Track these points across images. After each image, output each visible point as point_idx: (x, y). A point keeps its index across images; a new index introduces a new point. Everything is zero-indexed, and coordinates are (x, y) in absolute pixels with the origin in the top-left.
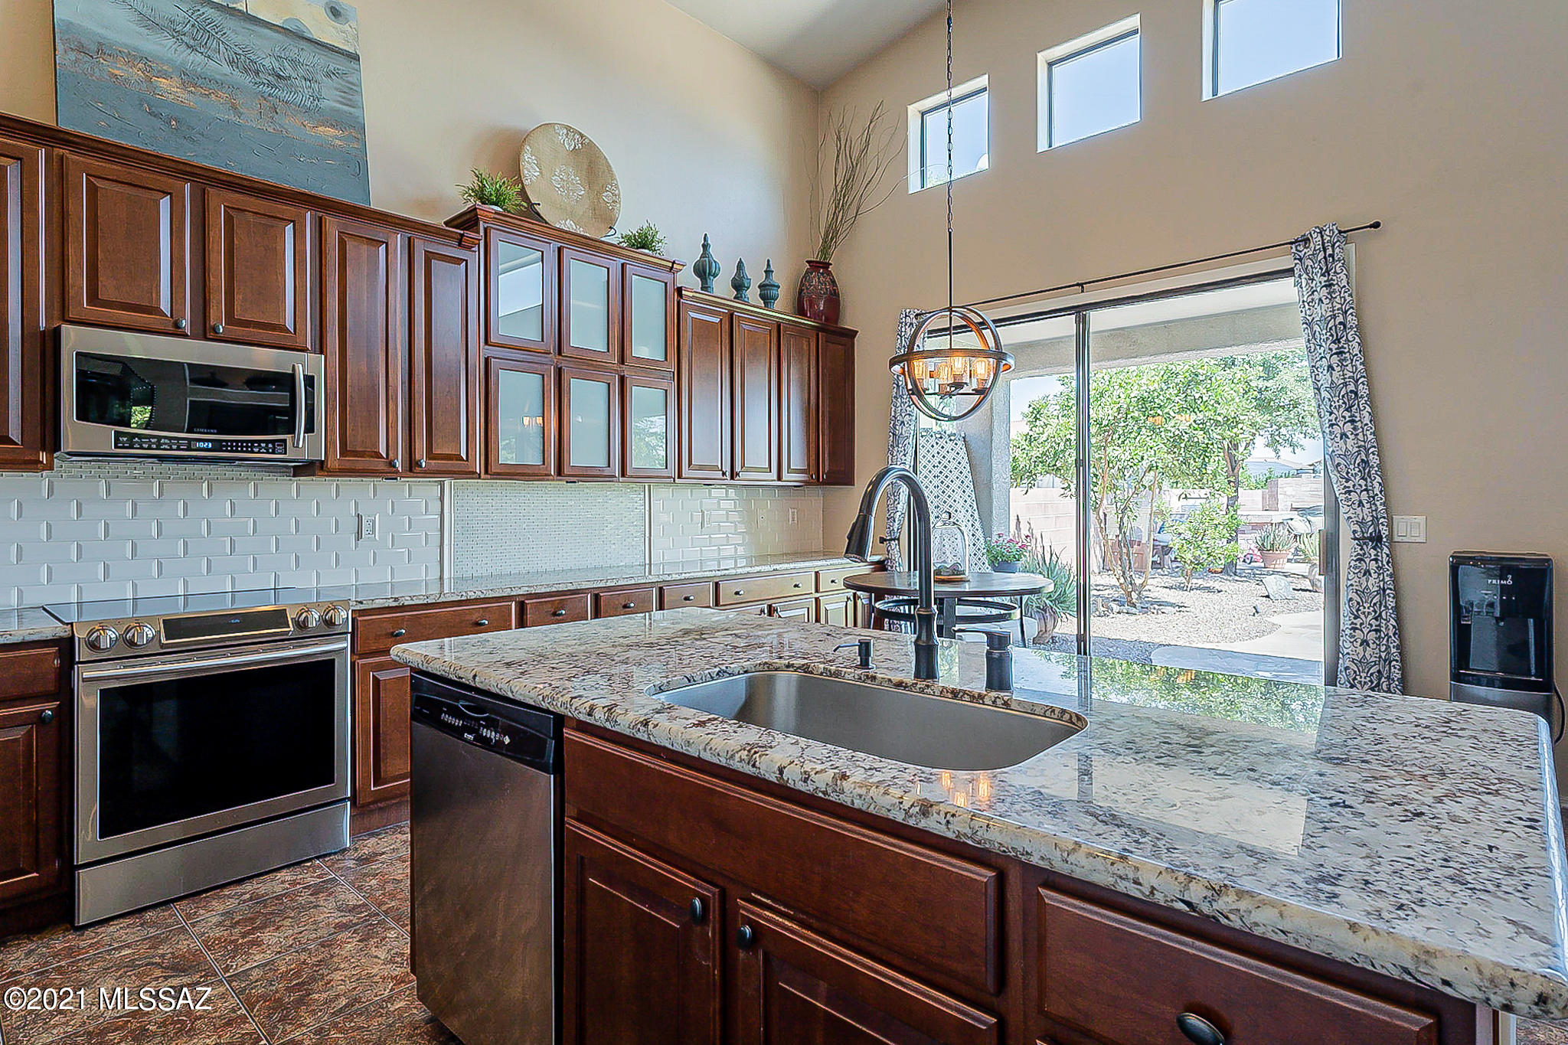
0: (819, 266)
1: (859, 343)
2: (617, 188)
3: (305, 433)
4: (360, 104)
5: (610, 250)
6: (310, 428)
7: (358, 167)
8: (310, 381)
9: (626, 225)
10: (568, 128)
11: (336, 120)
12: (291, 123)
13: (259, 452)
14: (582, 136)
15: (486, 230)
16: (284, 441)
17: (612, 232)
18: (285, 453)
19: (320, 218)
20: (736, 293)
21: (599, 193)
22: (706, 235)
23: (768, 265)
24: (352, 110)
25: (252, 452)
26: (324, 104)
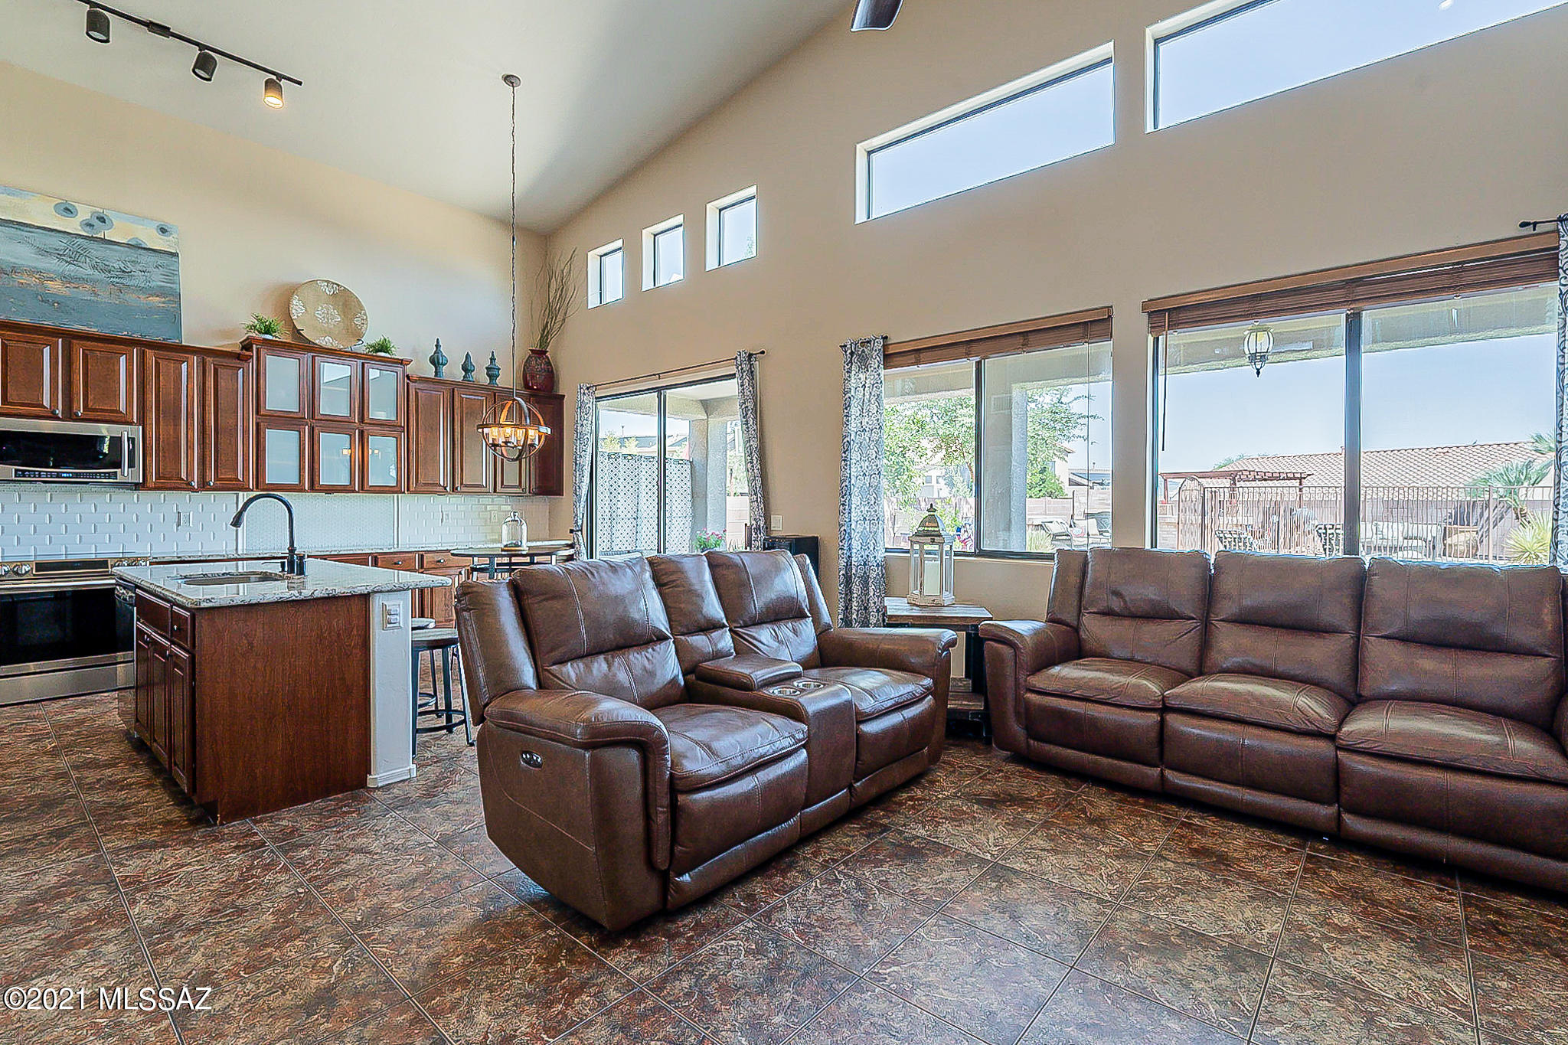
0: (540, 353)
1: (567, 403)
2: (365, 314)
3: (128, 467)
4: (178, 282)
5: (356, 356)
6: (131, 465)
7: (176, 319)
8: (132, 440)
9: (371, 337)
10: (328, 282)
11: (160, 292)
12: (131, 298)
13: (100, 478)
14: (338, 285)
15: (257, 349)
16: (116, 472)
17: (361, 342)
18: (116, 479)
19: (144, 351)
20: (464, 373)
21: (352, 320)
22: (438, 339)
23: (493, 355)
24: (171, 285)
25: (96, 478)
26: (152, 284)
